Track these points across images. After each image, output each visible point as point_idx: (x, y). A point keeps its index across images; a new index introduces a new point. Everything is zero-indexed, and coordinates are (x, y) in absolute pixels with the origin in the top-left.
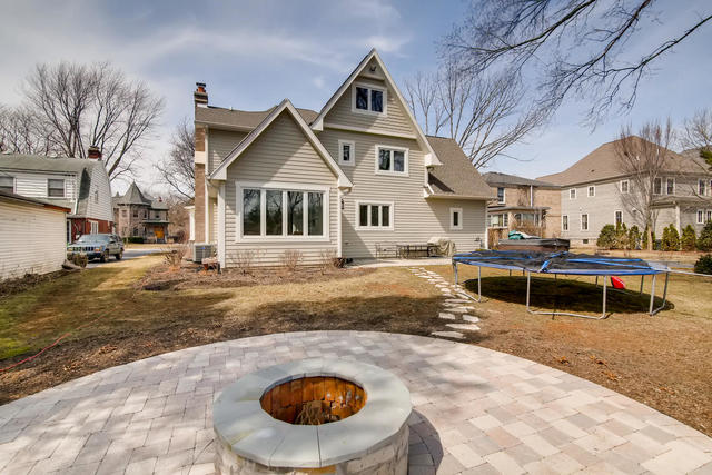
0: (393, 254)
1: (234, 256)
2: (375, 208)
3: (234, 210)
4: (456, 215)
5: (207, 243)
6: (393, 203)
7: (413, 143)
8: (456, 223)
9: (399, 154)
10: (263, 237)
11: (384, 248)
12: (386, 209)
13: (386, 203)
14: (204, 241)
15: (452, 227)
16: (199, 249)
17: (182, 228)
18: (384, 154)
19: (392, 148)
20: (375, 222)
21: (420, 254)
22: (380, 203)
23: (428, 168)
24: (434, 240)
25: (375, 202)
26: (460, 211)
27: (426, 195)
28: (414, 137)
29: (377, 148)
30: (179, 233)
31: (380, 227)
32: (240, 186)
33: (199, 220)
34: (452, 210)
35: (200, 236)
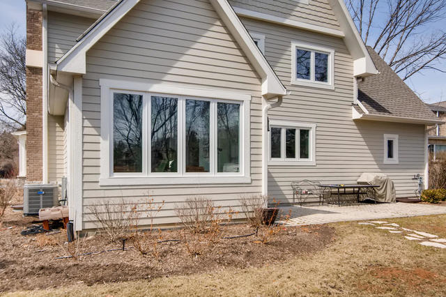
0: (315, 198)
1: (100, 209)
2: (291, 132)
3: (98, 128)
4: (390, 143)
5: (44, 182)
6: (313, 126)
7: (339, 43)
8: (390, 155)
9: (321, 58)
10: (147, 175)
11: (305, 189)
12: (304, 133)
13: (305, 125)
14: (41, 179)
15: (386, 160)
16: (34, 193)
17: (10, 160)
18: (302, 56)
19: (314, 48)
20: (291, 153)
21: (348, 197)
22: (298, 125)
23: (358, 78)
24: (368, 177)
25: (292, 124)
26: (395, 138)
27: (356, 115)
28: (341, 33)
29: (294, 46)
30: (5, 167)
31: (298, 160)
32: (109, 87)
33: (34, 148)
34: (387, 137)
35: (34, 173)
